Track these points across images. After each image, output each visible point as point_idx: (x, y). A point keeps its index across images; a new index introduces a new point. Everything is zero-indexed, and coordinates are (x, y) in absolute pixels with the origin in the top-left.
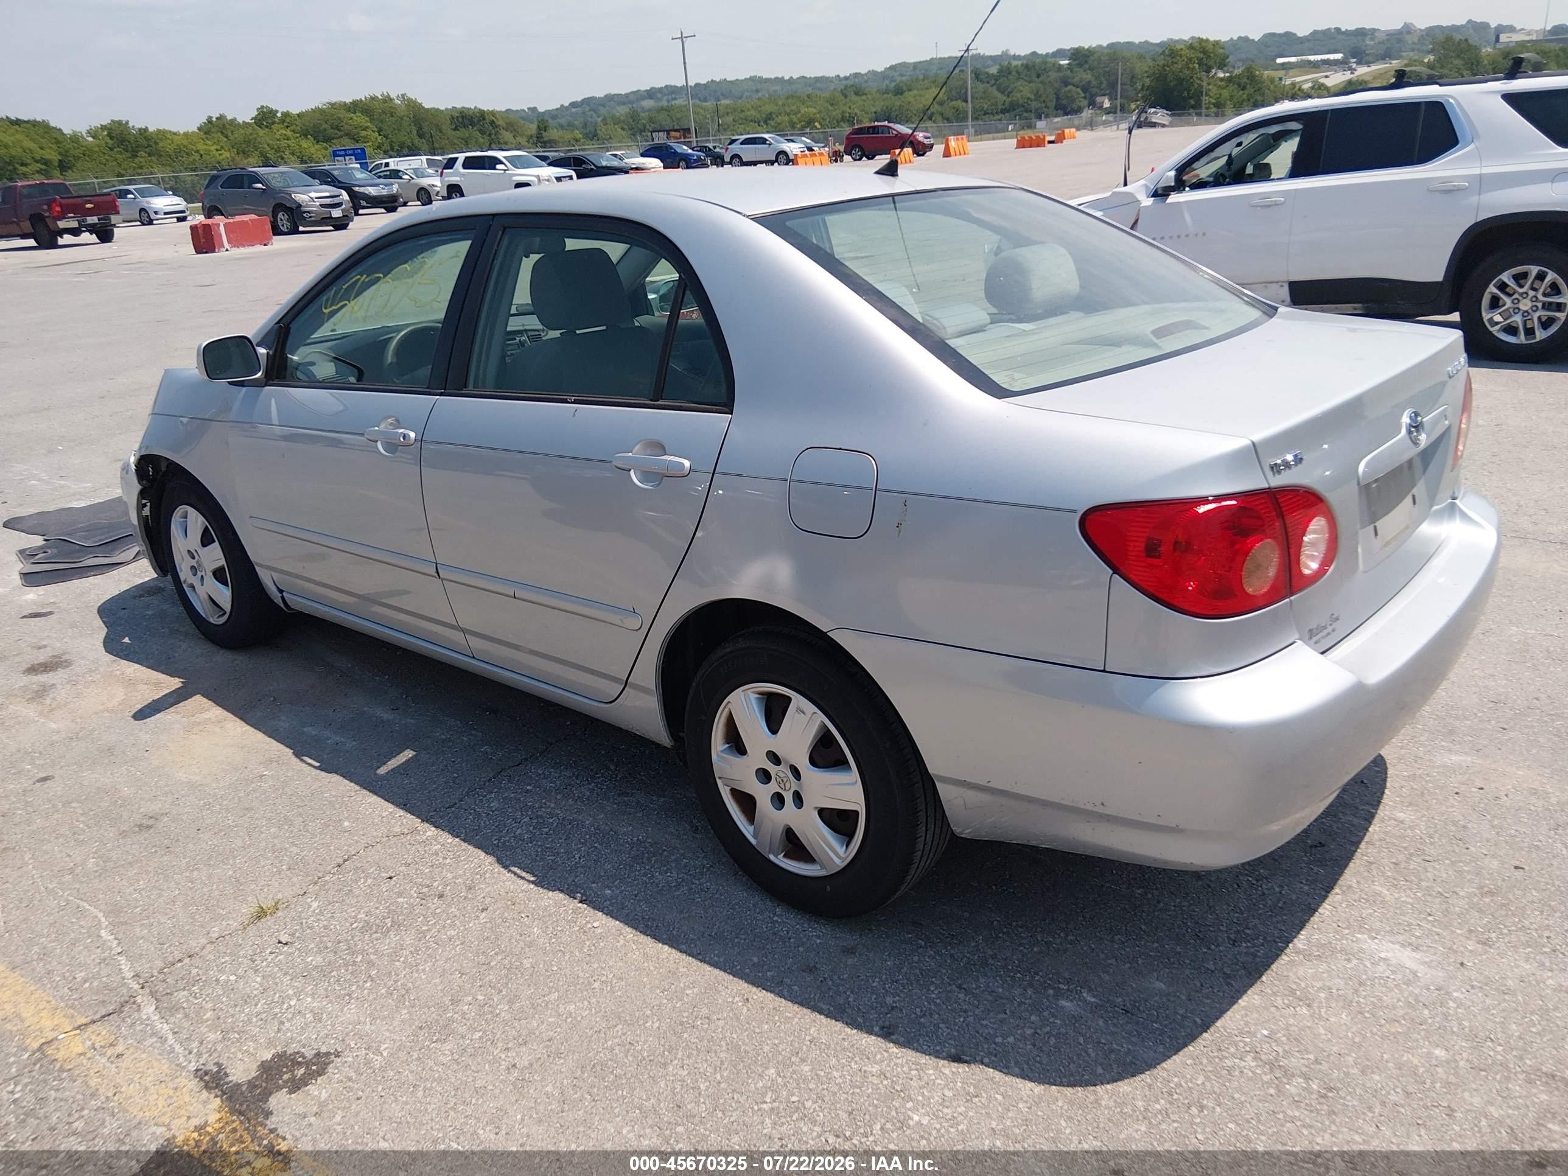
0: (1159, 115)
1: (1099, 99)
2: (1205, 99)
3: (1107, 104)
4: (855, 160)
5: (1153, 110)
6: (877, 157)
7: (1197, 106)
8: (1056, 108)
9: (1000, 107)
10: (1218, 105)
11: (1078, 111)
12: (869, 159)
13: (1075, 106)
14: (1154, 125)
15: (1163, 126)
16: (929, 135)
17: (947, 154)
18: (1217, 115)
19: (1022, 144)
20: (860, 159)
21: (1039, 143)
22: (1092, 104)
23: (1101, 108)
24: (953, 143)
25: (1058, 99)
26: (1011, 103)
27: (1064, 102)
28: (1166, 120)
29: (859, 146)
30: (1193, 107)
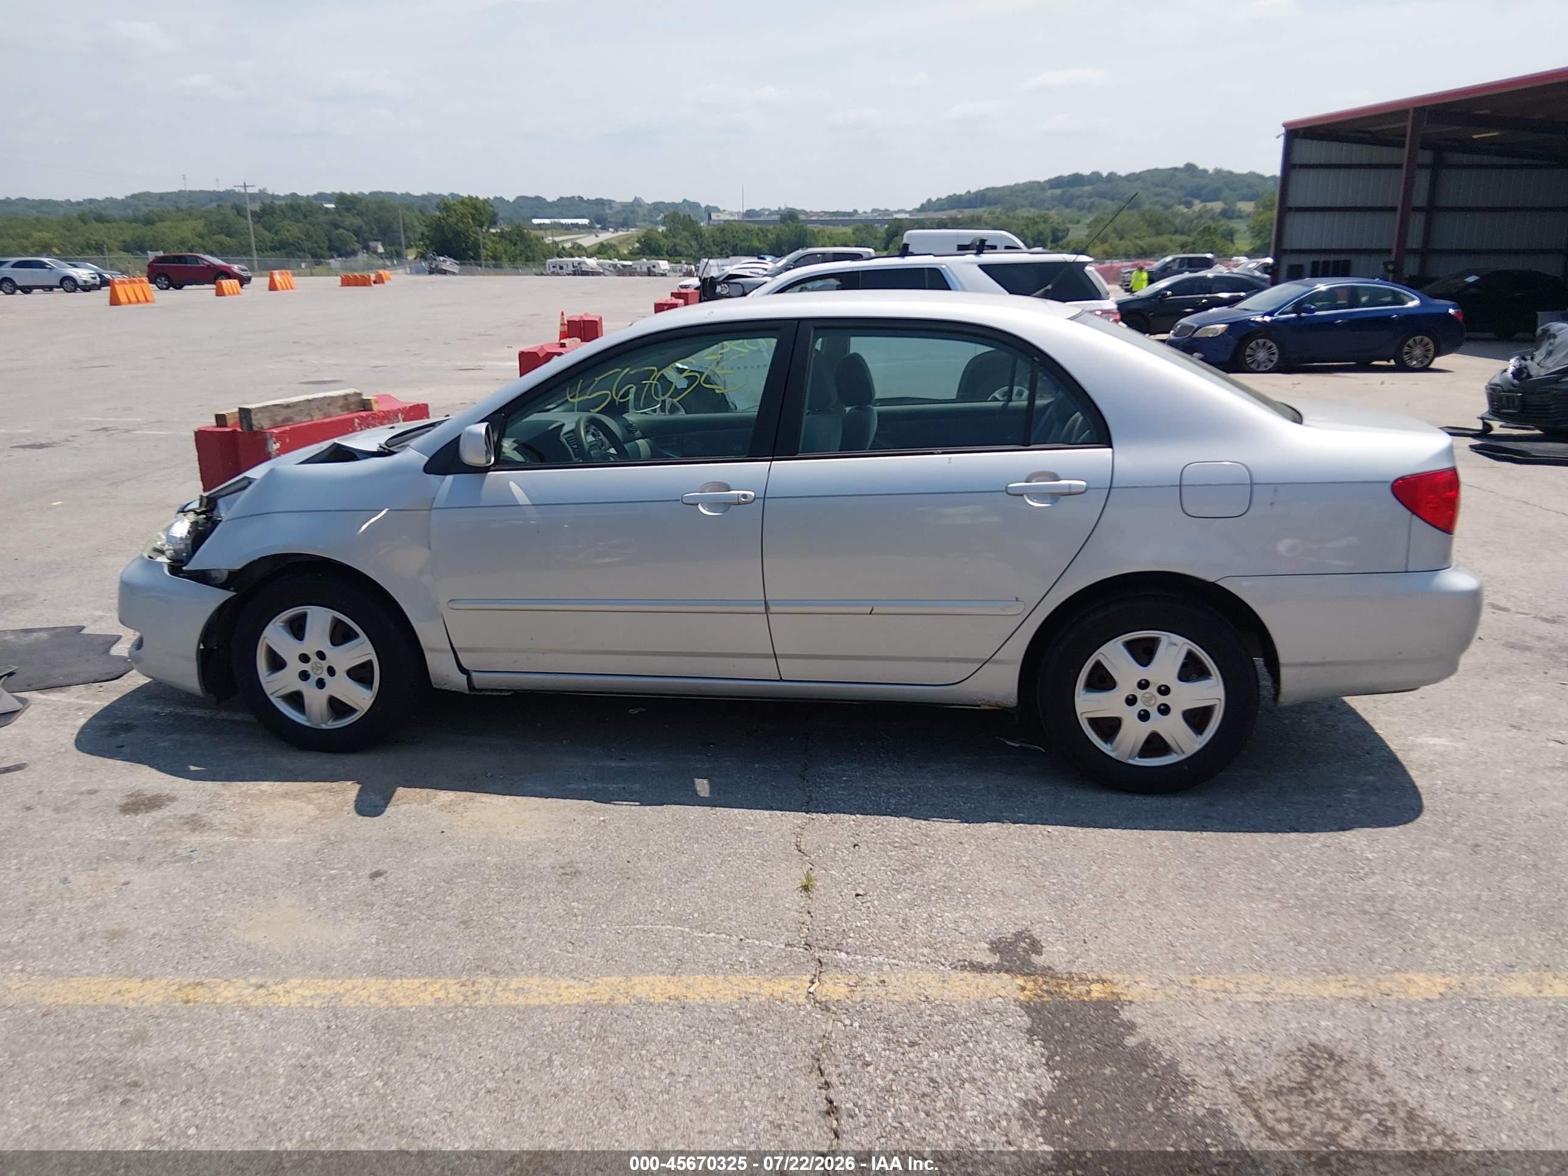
0: (448, 264)
1: (372, 244)
2: (483, 252)
3: (381, 250)
4: (161, 289)
5: (442, 258)
6: (186, 287)
7: (476, 257)
8: (330, 249)
9: (269, 244)
10: (495, 258)
11: (353, 253)
12: (176, 288)
13: (349, 249)
14: (444, 272)
15: (454, 273)
16: (245, 267)
17: (273, 287)
18: (495, 266)
19: (347, 282)
20: (167, 289)
21: (364, 282)
22: (366, 248)
23: (375, 252)
24: (277, 277)
25: (330, 240)
26: (280, 242)
27: (337, 244)
28: (456, 268)
29: (165, 275)
30: (472, 258)
